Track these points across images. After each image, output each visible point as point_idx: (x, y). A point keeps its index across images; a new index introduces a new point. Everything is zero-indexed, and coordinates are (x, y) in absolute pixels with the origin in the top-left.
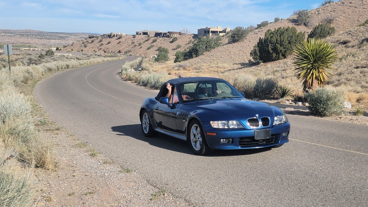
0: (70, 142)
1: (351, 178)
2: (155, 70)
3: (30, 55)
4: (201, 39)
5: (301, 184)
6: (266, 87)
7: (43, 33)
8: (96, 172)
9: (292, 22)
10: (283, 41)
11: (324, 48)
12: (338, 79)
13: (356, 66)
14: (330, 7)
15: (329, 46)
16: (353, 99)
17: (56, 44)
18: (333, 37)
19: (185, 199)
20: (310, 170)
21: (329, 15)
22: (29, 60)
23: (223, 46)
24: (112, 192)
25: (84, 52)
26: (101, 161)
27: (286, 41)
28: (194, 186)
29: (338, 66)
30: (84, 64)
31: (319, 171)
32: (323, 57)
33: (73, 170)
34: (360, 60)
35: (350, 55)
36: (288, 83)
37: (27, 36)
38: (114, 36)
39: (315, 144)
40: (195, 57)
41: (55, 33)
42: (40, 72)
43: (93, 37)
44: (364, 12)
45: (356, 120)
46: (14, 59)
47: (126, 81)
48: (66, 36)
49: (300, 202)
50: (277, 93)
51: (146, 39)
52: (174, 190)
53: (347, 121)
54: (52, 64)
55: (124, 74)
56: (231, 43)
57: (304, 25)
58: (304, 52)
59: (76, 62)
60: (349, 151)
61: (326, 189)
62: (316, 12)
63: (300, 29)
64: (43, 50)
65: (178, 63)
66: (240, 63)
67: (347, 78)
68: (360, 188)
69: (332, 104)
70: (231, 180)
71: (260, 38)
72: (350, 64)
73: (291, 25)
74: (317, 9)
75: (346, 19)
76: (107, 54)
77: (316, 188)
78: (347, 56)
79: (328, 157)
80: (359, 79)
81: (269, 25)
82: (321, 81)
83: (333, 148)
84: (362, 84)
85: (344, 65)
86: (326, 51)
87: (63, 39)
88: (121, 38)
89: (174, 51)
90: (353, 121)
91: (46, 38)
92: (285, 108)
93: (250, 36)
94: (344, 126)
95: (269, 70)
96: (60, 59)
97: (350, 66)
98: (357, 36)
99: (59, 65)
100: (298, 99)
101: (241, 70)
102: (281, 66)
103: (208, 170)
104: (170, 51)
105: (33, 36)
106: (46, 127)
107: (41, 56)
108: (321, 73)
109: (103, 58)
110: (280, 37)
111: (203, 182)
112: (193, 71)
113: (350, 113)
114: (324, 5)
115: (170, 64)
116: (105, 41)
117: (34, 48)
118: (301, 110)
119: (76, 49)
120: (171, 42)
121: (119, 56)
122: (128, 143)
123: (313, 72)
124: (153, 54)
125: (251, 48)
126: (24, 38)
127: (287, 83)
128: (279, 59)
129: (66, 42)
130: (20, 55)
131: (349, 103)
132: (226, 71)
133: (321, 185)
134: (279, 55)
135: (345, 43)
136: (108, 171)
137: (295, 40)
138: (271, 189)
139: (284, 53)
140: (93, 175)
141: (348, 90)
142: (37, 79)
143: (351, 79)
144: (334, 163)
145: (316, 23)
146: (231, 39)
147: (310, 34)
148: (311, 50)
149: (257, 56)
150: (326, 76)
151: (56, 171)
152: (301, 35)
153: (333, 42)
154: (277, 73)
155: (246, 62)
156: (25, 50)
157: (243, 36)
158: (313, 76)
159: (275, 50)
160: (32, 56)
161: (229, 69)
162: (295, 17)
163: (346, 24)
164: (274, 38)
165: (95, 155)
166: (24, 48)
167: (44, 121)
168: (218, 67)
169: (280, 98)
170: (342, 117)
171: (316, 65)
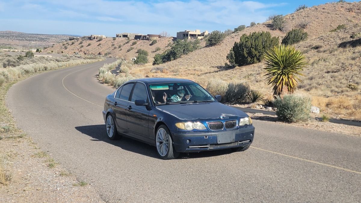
0: (30, 151)
1: (306, 191)
2: (133, 72)
3: (9, 56)
4: (179, 42)
5: (256, 199)
6: (238, 91)
7: (23, 35)
8: (49, 186)
9: (268, 27)
10: (258, 45)
11: (293, 54)
12: (310, 83)
13: (327, 71)
14: (304, 12)
15: (299, 52)
16: (323, 104)
17: (36, 45)
18: (306, 42)
20: (267, 183)
21: (303, 20)
22: (8, 61)
23: (200, 49)
25: (64, 54)
26: (57, 173)
27: (260, 45)
29: (310, 70)
30: (63, 66)
31: (277, 183)
32: (293, 63)
33: (26, 183)
34: (331, 64)
35: (321, 60)
36: (262, 87)
37: (7, 38)
38: (94, 38)
39: (278, 153)
40: (173, 60)
41: (35, 34)
42: (16, 74)
43: (73, 39)
44: (336, 18)
45: (321, 127)
47: (102, 84)
48: (47, 37)
50: (248, 98)
51: (126, 41)
53: (313, 128)
54: (30, 66)
55: (101, 77)
56: (208, 47)
57: (279, 30)
58: (274, 58)
59: (54, 64)
60: (309, 161)
62: (291, 18)
63: (275, 34)
64: (23, 51)
65: (156, 66)
66: (217, 66)
67: (318, 83)
69: (299, 110)
70: (187, 194)
71: (236, 42)
72: (322, 69)
73: (266, 30)
74: (292, 14)
75: (319, 25)
76: (87, 56)
78: (318, 61)
79: (288, 167)
80: (329, 83)
81: (245, 29)
82: (291, 86)
83: (294, 157)
84: (332, 89)
85: (316, 69)
86: (296, 57)
87: (43, 41)
88: (101, 40)
89: (154, 53)
90: (318, 128)
91: (26, 40)
92: (255, 113)
93: (227, 40)
94: (308, 134)
95: (243, 73)
96: (39, 61)
97: (321, 71)
98: (329, 42)
99: (37, 68)
100: (269, 104)
101: (217, 73)
102: (255, 70)
103: (165, 184)
104: (150, 54)
105: (13, 38)
106: (9, 135)
107: (20, 58)
108: (290, 79)
109: (82, 60)
110: (255, 41)
111: (157, 196)
112: (170, 73)
113: (316, 119)
114: (298, 10)
115: (149, 67)
116: (85, 43)
117: (14, 50)
118: (270, 116)
119: (57, 50)
120: (151, 45)
121: (99, 58)
122: (90, 152)
123: (283, 77)
124: (133, 56)
125: (227, 51)
126: (5, 40)
127: (260, 87)
128: (254, 63)
129: (47, 43)
131: (318, 108)
132: (203, 74)
133: (276, 200)
134: (254, 59)
135: (317, 48)
136: (62, 184)
137: (269, 45)
139: (259, 57)
140: (45, 189)
141: (318, 94)
142: (13, 81)
143: (322, 84)
144: (292, 175)
145: (290, 28)
146: (208, 42)
147: (284, 39)
148: (281, 57)
149: (233, 59)
150: (296, 82)
151: (6, 185)
152: (275, 40)
153: (306, 46)
154: (251, 77)
155: (223, 65)
156: (5, 51)
157: (220, 39)
158: (283, 81)
159: (250, 54)
160: (11, 57)
161: (205, 73)
162: (270, 22)
163: (319, 30)
164: (249, 43)
165: (53, 166)
166: (4, 49)
167: (7, 128)
168: (195, 70)
169: (252, 103)
170: (308, 123)
171: (286, 71)
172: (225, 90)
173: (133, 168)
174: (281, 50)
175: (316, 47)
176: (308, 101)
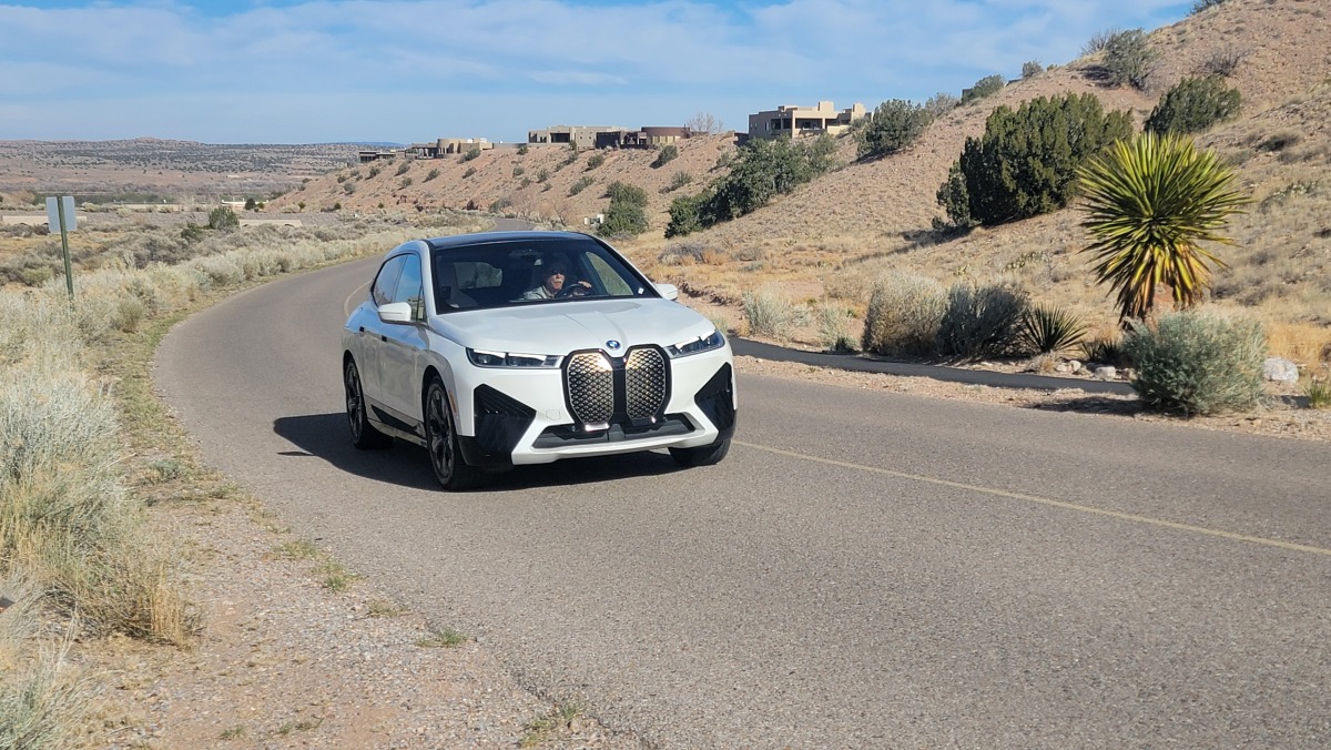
0: (256, 539)
1: (1258, 642)
3: (152, 228)
4: (760, 150)
5: (1072, 672)
6: (985, 314)
7: (198, 149)
8: (334, 648)
9: (1088, 76)
10: (1053, 146)
11: (1189, 167)
12: (1256, 277)
13: (1320, 230)
14: (1223, 16)
15: (1210, 159)
16: (1309, 349)
17: (245, 185)
18: (1236, 124)
19: (642, 740)
20: (1112, 619)
21: (1221, 44)
22: (151, 244)
23: (837, 170)
24: (381, 722)
25: (343, 212)
26: (357, 607)
27: (1062, 145)
28: (681, 691)
29: (1255, 228)
30: (342, 254)
31: (1146, 618)
32: (1188, 201)
33: (254, 642)
35: (1296, 189)
36: (1074, 299)
37: (142, 163)
38: (450, 150)
39: (1145, 520)
40: (738, 217)
41: (240, 146)
42: (183, 289)
43: (374, 158)
45: (1306, 426)
46: (94, 246)
48: (280, 155)
49: (1063, 737)
50: (1026, 336)
51: (566, 157)
52: (608, 707)
53: (1276, 432)
54: (227, 260)
56: (870, 161)
57: (1131, 85)
58: (1118, 185)
59: (313, 248)
60: (1263, 541)
61: (1164, 687)
62: (1174, 38)
63: (1117, 100)
64: (198, 210)
65: (678, 240)
66: (901, 230)
67: (1287, 273)
68: (1289, 680)
69: (1218, 370)
70: (821, 663)
71: (970, 139)
72: (1299, 221)
73: (1081, 88)
74: (1177, 25)
75: (1284, 60)
76: (428, 217)
77: (1126, 685)
78: (1286, 192)
79: (1186, 565)
81: (1004, 90)
82: (1184, 288)
83: (1207, 531)
85: (1277, 225)
86: (1198, 177)
87: (269, 169)
88: (476, 156)
89: (667, 194)
90: (1296, 430)
91: (209, 168)
92: (1053, 389)
93: (937, 132)
94: (1259, 450)
95: (1003, 251)
96: (258, 240)
97: (1297, 230)
98: (1323, 119)
99: (252, 263)
100: (1104, 355)
101: (903, 256)
102: (1047, 237)
103: (740, 630)
104: (653, 195)
105: (164, 163)
106: (179, 489)
107: (190, 233)
108: (1182, 258)
109: (410, 232)
110: (1041, 130)
111: (717, 672)
112: (731, 265)
113: (1286, 400)
114: (1201, 10)
115: (652, 245)
116: (418, 170)
117: (167, 206)
118: (1112, 396)
119: (317, 201)
120: (656, 165)
121: (470, 223)
122: (464, 537)
123: (1152, 252)
124: (593, 208)
125: (940, 175)
126: (132, 171)
127: (1068, 297)
128: (1041, 213)
129: (281, 177)
130: (116, 230)
131: (1290, 365)
132: (852, 262)
133: (1147, 673)
134: (1040, 199)
135: (1278, 144)
136: (379, 641)
137: (1098, 142)
138: (962, 691)
139: (1059, 188)
140: (320, 660)
141: (1291, 315)
142: (171, 314)
143: (1302, 277)
144: (1203, 590)
145: (1171, 77)
146: (867, 144)
147: (1152, 117)
148: (1144, 178)
149: (962, 202)
150: (1202, 268)
151: (188, 649)
152: (1118, 124)
153: (1236, 142)
154: (1033, 264)
155: (926, 226)
156: (137, 211)
157: (911, 132)
158: (1154, 268)
159: (1025, 180)
160: (161, 232)
161: (860, 256)
162: (1097, 58)
163: (1284, 78)
164: (1021, 137)
165: (340, 586)
166: (130, 206)
167: (170, 467)
168: (822, 249)
169: (1039, 354)
170: (1256, 416)
171: (1163, 230)
172: (939, 313)
173: (622, 584)
174: (1140, 155)
175: (1276, 144)
176: (1251, 332)
